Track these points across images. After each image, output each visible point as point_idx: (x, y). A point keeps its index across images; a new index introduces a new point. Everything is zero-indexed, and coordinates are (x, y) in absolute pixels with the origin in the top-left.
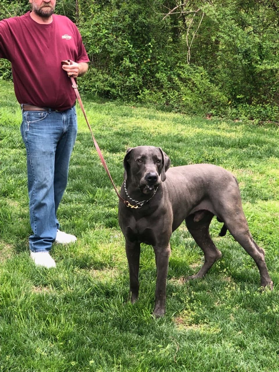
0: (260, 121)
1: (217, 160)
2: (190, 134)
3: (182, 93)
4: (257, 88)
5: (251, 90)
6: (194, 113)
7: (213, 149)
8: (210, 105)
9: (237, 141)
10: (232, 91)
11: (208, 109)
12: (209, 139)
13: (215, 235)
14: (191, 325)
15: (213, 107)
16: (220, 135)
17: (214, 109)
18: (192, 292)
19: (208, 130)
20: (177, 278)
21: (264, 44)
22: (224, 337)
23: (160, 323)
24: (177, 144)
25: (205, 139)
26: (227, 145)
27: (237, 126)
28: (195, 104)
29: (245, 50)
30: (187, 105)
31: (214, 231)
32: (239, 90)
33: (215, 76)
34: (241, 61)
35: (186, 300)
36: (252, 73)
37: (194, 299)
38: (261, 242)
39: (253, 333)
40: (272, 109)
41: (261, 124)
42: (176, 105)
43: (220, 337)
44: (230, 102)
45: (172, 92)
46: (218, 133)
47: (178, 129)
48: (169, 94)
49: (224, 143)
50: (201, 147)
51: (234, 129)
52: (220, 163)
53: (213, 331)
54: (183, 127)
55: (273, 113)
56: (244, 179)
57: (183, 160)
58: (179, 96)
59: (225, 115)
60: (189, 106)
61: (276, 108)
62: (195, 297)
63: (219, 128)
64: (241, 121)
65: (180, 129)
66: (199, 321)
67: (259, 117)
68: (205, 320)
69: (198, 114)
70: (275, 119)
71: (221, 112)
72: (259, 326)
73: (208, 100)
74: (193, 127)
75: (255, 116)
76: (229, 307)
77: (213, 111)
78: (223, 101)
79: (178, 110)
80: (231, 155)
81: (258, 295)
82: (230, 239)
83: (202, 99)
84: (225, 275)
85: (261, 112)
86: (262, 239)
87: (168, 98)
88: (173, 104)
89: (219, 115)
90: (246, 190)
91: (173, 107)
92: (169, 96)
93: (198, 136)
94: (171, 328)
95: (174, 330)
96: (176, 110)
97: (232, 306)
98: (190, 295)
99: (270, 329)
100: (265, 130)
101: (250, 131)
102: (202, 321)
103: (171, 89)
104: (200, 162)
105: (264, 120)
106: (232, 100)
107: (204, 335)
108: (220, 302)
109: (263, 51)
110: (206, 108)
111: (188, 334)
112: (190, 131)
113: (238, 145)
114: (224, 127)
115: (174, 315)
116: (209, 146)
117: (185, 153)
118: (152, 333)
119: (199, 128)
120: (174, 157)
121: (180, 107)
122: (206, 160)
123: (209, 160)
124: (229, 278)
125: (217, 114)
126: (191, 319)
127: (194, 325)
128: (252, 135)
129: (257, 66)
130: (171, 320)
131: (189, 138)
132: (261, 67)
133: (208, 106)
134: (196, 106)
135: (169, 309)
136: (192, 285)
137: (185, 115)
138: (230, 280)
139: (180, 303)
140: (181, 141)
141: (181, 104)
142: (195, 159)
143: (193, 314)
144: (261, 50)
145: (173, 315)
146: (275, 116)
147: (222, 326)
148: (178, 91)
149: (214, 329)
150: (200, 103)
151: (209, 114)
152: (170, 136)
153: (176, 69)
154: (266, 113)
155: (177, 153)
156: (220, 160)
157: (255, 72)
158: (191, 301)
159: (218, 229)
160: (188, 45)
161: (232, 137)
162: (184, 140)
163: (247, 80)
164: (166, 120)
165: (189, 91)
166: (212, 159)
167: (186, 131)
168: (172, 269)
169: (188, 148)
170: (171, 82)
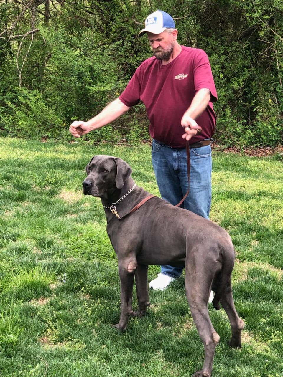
0: (95, 141)
1: (59, 182)
2: (30, 157)
3: (16, 118)
4: (90, 109)
5: (85, 111)
6: (30, 136)
7: (54, 172)
8: (45, 128)
9: (77, 162)
10: (66, 113)
11: (43, 132)
12: (49, 162)
13: (68, 256)
14: (56, 343)
15: (48, 129)
16: (60, 157)
17: (49, 132)
18: (54, 312)
19: (47, 153)
20: (37, 299)
21: (95, 66)
22: (89, 352)
23: (27, 344)
24: (19, 169)
25: (46, 162)
26: (68, 167)
27: (74, 148)
28: (30, 128)
29: (79, 73)
30: (23, 129)
31: (67, 252)
32: (73, 112)
33: (48, 99)
34: (75, 83)
35: (48, 319)
36: (84, 95)
37: (56, 319)
38: (113, 259)
39: (117, 346)
40: (107, 129)
41: (97, 145)
42: (11, 130)
43: (85, 352)
44: (64, 125)
45: (6, 117)
46: (57, 156)
47: (17, 154)
48: (3, 119)
49: (65, 166)
50: (42, 170)
51: (72, 151)
52: (63, 185)
53: (79, 347)
54: (22, 151)
55: (107, 133)
56: (88, 199)
57: (27, 184)
58: (13, 121)
59: (60, 138)
60: (25, 130)
61: (110, 128)
62: (57, 316)
63: (57, 151)
64: (77, 142)
65: (18, 153)
66: (64, 339)
67: (94, 137)
68: (70, 337)
69: (33, 138)
70: (110, 139)
71: (56, 134)
72: (121, 338)
73: (43, 123)
74: (31, 151)
75: (90, 136)
76: (91, 323)
77: (49, 134)
78: (58, 124)
79: (14, 134)
80: (73, 176)
81: (117, 309)
82: (83, 258)
83: (37, 122)
84: (83, 294)
85: (96, 132)
86: (114, 256)
87: (3, 123)
88: (8, 129)
89: (55, 137)
90: (92, 210)
91: (8, 132)
92: (4, 121)
93: (38, 159)
94: (37, 347)
95: (40, 350)
96: (12, 134)
97: (94, 323)
98: (52, 315)
99: (132, 341)
100: (102, 150)
101: (87, 152)
102: (66, 339)
103: (5, 114)
104: (43, 185)
105: (99, 140)
106: (67, 122)
107: (71, 352)
108: (82, 319)
109: (94, 73)
110: (42, 131)
111: (55, 352)
112: (29, 155)
113: (79, 166)
114: (62, 149)
115: (39, 336)
116: (50, 168)
117: (28, 177)
118: (19, 355)
119: (38, 152)
120: (18, 181)
121: (15, 131)
122: (49, 183)
123: (52, 182)
124: (87, 296)
125: (52, 136)
126: (55, 338)
127: (59, 343)
128: (90, 155)
129: (90, 88)
130: (36, 341)
131: (29, 161)
132: (94, 89)
133: (43, 130)
134: (32, 129)
135: (33, 330)
136: (53, 305)
137: (22, 139)
138: (88, 298)
139: (43, 324)
140: (21, 165)
141: (16, 128)
142: (38, 182)
143: (57, 332)
144: (93, 72)
145: (37, 335)
146: (110, 136)
147: (86, 342)
148: (12, 115)
149: (80, 345)
150: (36, 127)
151: (44, 137)
152: (10, 161)
153: (8, 93)
154: (100, 133)
155: (19, 177)
156: (63, 183)
157: (89, 93)
158: (54, 321)
159: (70, 250)
160: (18, 69)
161: (71, 159)
162: (25, 164)
163: (80, 102)
164: (3, 145)
165: (24, 115)
166: (56, 181)
167: (25, 155)
168: (32, 291)
169: (30, 172)
170: (4, 106)
